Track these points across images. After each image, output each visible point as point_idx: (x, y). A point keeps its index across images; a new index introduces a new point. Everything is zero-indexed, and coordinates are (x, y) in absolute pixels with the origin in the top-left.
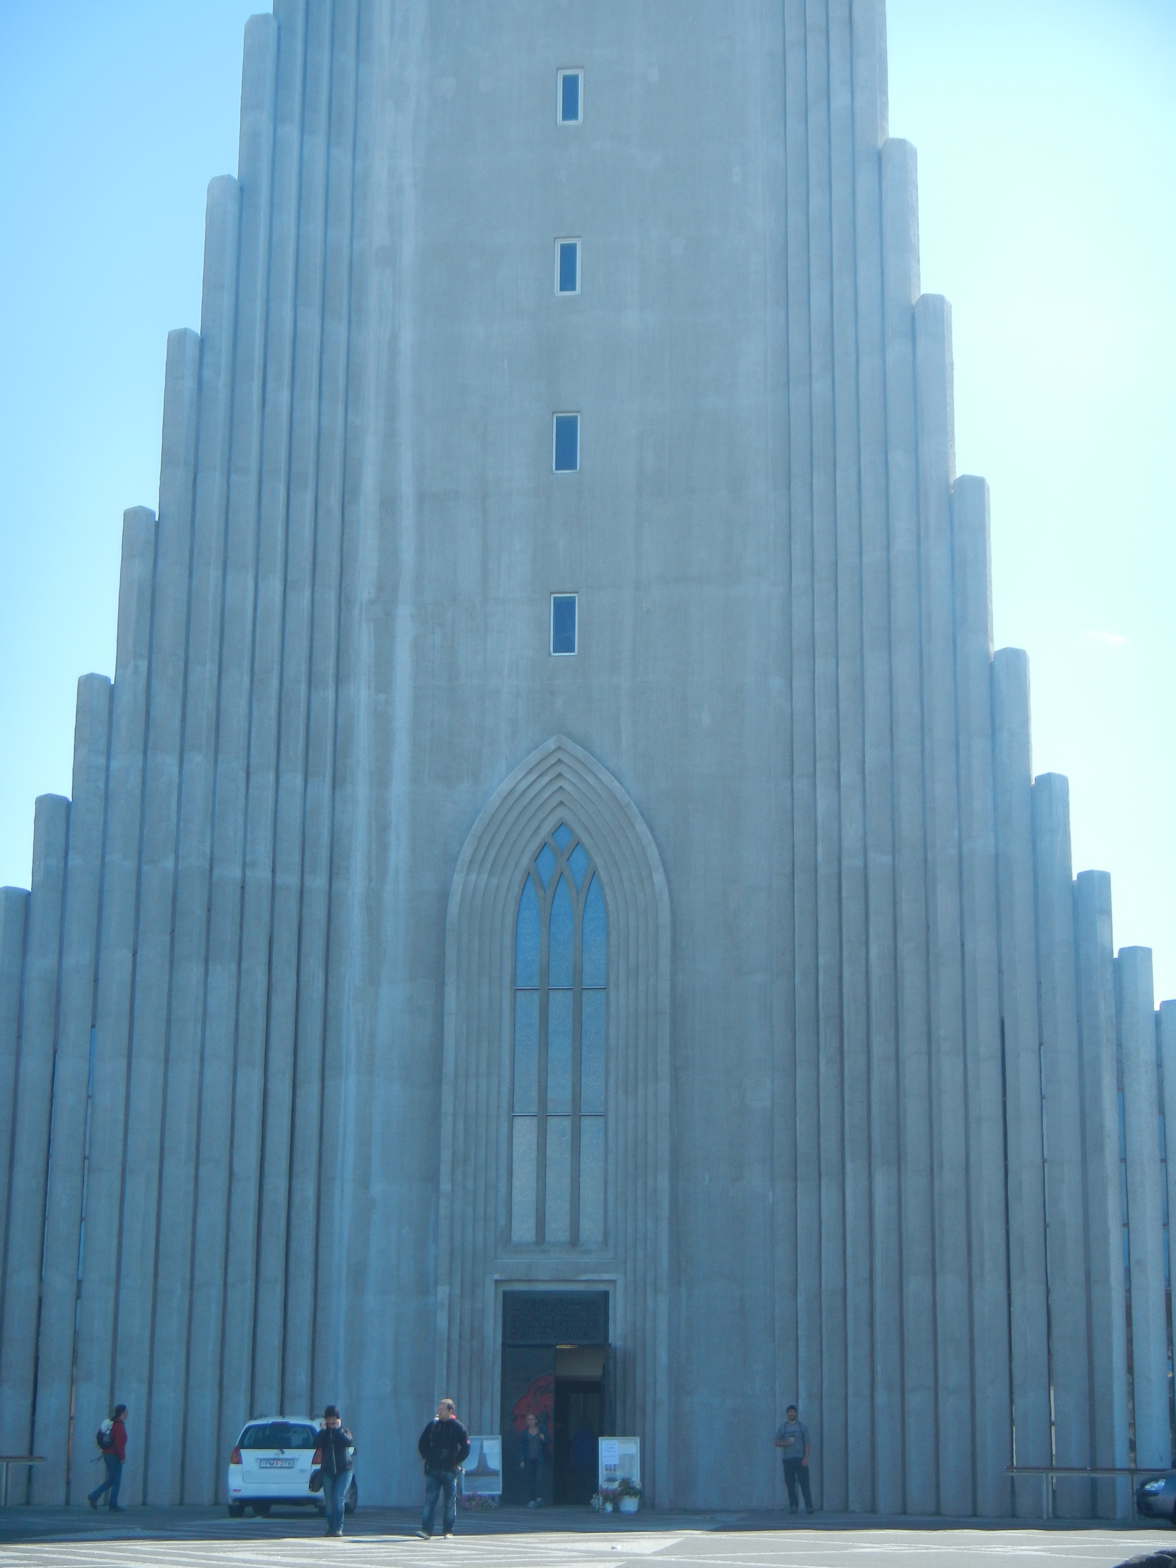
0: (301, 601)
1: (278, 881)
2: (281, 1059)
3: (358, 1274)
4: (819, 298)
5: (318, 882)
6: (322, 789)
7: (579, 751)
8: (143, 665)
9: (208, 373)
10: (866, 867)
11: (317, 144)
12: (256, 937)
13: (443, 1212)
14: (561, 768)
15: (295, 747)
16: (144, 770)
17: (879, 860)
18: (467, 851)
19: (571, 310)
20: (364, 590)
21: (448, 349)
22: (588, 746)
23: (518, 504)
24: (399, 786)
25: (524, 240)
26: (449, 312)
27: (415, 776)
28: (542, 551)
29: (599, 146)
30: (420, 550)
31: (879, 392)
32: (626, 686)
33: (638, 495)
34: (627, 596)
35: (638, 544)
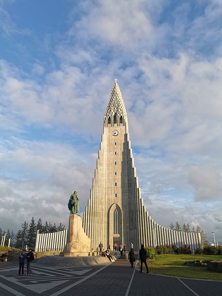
1: (100, 212)
4: (130, 176)
9: (95, 181)
11: (101, 166)
14: (116, 205)
15: (100, 204)
17: (135, 211)
19: (116, 176)
20: (104, 194)
21: (109, 179)
22: (117, 203)
23: (113, 188)
24: (106, 206)
25: (113, 172)
26: (109, 176)
27: (107, 205)
28: (114, 191)
29: (117, 166)
30: (107, 191)
31: (134, 182)
32: (120, 199)
33: (120, 188)
34: (120, 194)
35: (120, 191)
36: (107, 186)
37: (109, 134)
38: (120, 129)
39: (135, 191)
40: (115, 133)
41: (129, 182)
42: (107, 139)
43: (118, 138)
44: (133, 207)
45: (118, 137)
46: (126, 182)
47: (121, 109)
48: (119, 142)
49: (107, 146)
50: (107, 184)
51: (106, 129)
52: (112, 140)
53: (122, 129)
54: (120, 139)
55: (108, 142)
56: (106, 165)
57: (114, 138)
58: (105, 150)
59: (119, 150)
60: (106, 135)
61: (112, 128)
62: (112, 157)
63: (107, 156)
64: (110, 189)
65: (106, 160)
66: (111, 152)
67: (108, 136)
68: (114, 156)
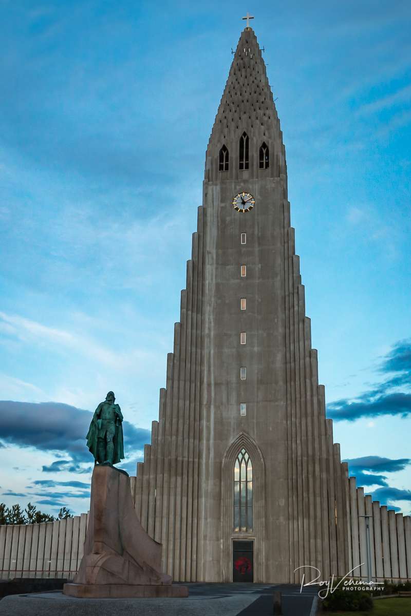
0: (192, 405)
1: (190, 460)
2: (190, 495)
3: (205, 537)
4: (292, 347)
5: (196, 460)
6: (197, 442)
7: (246, 435)
8: (164, 419)
9: (175, 361)
10: (302, 460)
11: (195, 314)
12: (185, 471)
13: (222, 525)
14: (243, 438)
15: (192, 434)
16: (164, 439)
17: (305, 458)
18: (225, 454)
19: (244, 346)
20: (205, 402)
21: (219, 354)
22: (248, 434)
23: (234, 385)
24: (212, 441)
25: (234, 332)
26: (219, 346)
27: (215, 439)
28: (239, 395)
29: (249, 314)
30: (215, 394)
31: (304, 367)
32: (255, 422)
33: (258, 384)
34: (255, 404)
35: (257, 394)
36: (215, 379)
37: (223, 205)
38: (261, 187)
39: (309, 394)
40: (244, 203)
41: (288, 366)
42: (216, 223)
43: (253, 220)
44: (299, 448)
45: (253, 215)
46: (279, 364)
48: (256, 233)
49: (215, 244)
50: (214, 373)
51: (213, 189)
52: (231, 227)
53: (267, 187)
54: (258, 223)
55: (218, 232)
56: (213, 310)
57: (238, 219)
58: (209, 259)
59: (257, 259)
60: (213, 207)
61: (233, 186)
62: (233, 282)
63: (214, 280)
64: (223, 387)
65: (213, 292)
66: (229, 265)
67: (219, 211)
68: (238, 281)
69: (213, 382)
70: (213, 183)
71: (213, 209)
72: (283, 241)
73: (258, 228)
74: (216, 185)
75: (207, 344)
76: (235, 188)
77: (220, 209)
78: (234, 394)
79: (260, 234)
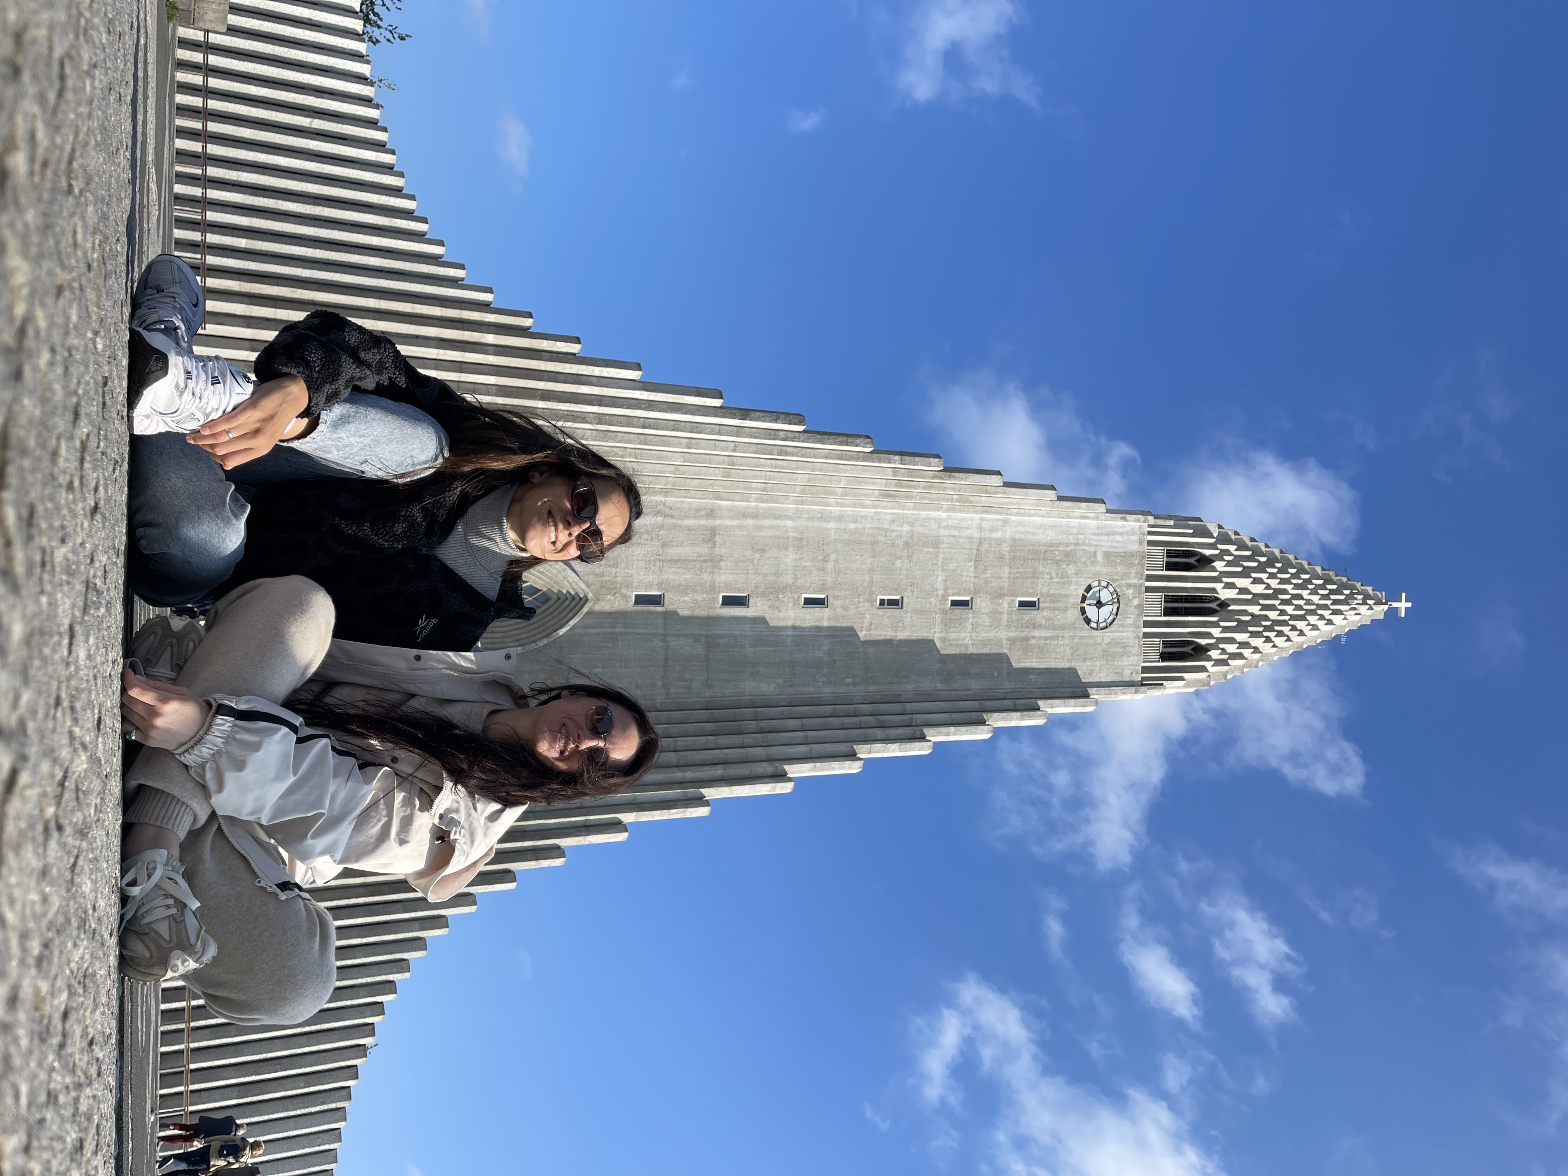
19: (796, 603)
21: (782, 543)
22: (590, 611)
23: (706, 577)
25: (829, 580)
26: (800, 543)
28: (684, 589)
29: (867, 616)
30: (689, 529)
31: (749, 759)
32: (617, 630)
33: (707, 636)
34: (661, 631)
35: (685, 635)
36: (726, 528)
37: (1100, 557)
38: (1125, 646)
40: (1099, 604)
41: (748, 712)
42: (1064, 539)
43: (1063, 627)
45: (1072, 627)
46: (749, 687)
47: (1246, 652)
48: (1036, 633)
49: (1022, 536)
50: (740, 527)
51: (1133, 534)
52: (1054, 575)
53: (1124, 658)
54: (1057, 637)
55: (1044, 545)
56: (882, 528)
57: (1068, 593)
58: (993, 520)
59: (983, 635)
60: (1098, 535)
61: (1135, 581)
62: (939, 579)
63: (947, 532)
64: (704, 550)
65: (921, 530)
66: (975, 567)
67: (1088, 548)
68: (941, 592)
69: (718, 522)
70: (1144, 535)
71: (1094, 534)
72: (1015, 695)
73: (1046, 638)
74: (1141, 543)
75: (808, 511)
76: (1129, 586)
77: (1093, 549)
78: (688, 576)
79: (1034, 642)
